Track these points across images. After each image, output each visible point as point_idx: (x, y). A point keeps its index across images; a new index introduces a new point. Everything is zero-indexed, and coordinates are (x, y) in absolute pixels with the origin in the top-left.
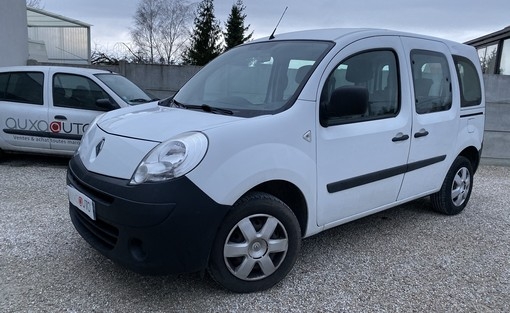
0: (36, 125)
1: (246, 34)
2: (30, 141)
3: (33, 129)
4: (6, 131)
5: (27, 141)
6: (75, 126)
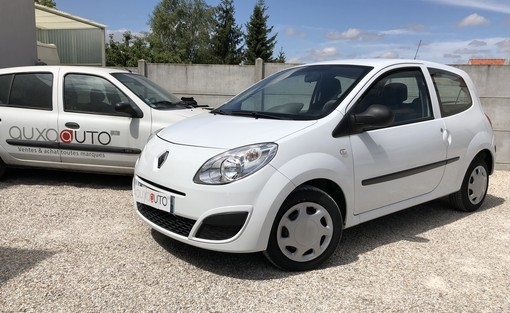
0: (44, 134)
1: (269, 36)
2: (38, 153)
3: (41, 139)
4: (10, 142)
5: (34, 153)
6: (89, 135)
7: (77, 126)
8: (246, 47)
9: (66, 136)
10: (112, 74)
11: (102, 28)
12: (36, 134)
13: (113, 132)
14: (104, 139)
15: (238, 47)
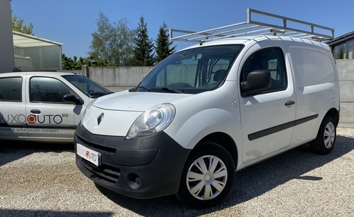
0: (16, 118)
6: (47, 118)
7: (39, 112)
8: (156, 54)
9: (32, 119)
10: (63, 76)
11: (60, 45)
12: (11, 119)
13: (63, 115)
14: (58, 119)
15: (151, 54)
